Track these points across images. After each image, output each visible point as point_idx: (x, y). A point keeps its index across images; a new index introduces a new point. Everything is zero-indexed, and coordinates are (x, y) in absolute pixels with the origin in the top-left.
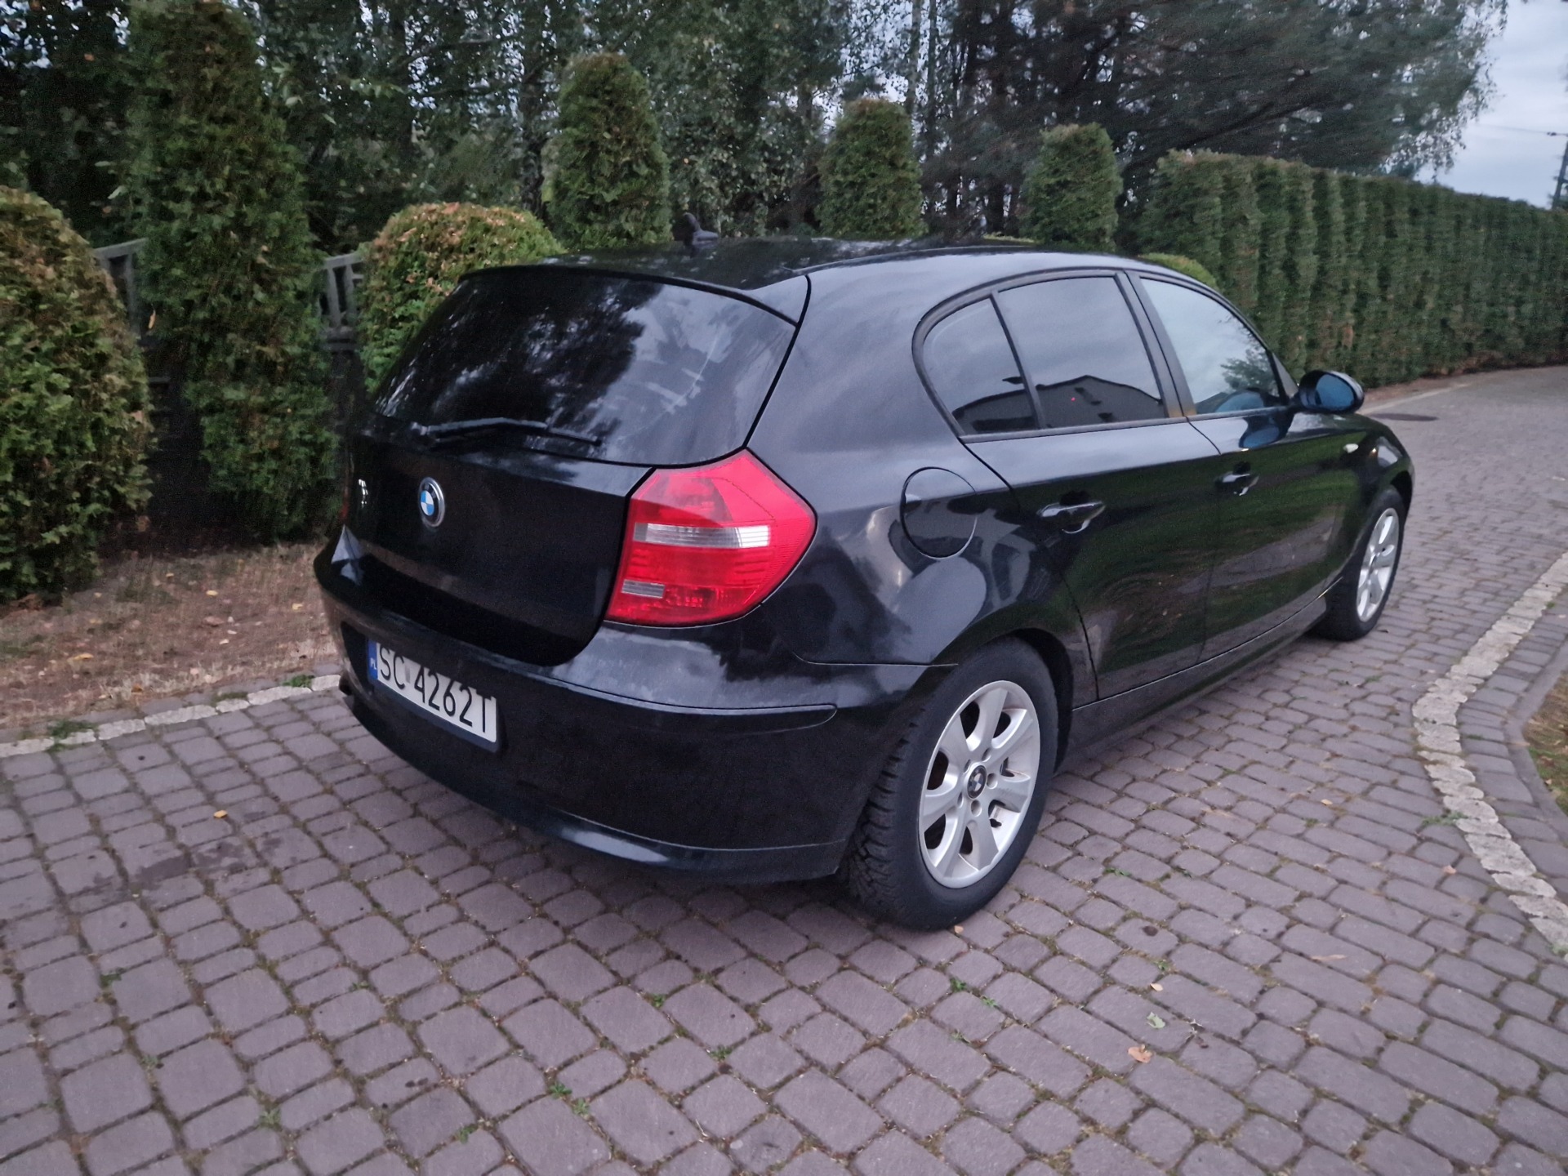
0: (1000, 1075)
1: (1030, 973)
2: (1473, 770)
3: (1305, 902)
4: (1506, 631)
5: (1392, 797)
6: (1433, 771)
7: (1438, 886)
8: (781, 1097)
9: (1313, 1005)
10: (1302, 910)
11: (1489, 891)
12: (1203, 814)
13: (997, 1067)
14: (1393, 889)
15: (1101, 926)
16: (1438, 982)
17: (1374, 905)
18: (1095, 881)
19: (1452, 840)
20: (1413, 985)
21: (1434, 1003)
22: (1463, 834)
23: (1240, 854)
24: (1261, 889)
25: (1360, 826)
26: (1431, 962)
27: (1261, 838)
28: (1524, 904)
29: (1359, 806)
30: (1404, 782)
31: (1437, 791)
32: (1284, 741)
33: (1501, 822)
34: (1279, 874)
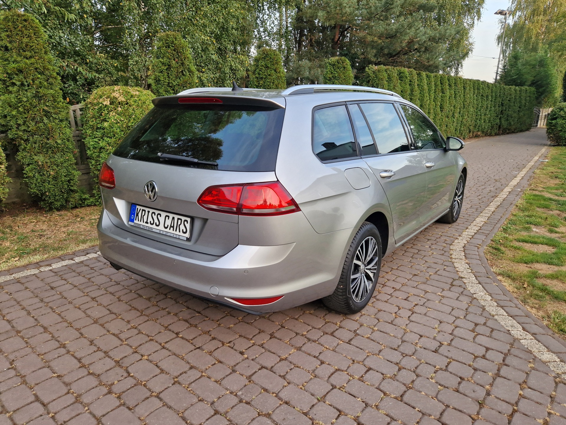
0: (323, 365)
1: (332, 334)
2: (468, 264)
4: (480, 221)
5: (444, 273)
6: (456, 265)
7: (457, 299)
8: (253, 377)
9: (419, 337)
10: (416, 309)
11: (473, 299)
14: (443, 301)
16: (456, 327)
17: (438, 306)
19: (462, 285)
20: (450, 329)
21: (455, 333)
22: (465, 283)
23: (397, 293)
24: (403, 304)
25: (435, 283)
26: (454, 321)
27: (403, 289)
28: (482, 302)
29: (433, 276)
30: (448, 269)
31: (458, 271)
32: (411, 259)
33: (476, 279)
34: (409, 299)
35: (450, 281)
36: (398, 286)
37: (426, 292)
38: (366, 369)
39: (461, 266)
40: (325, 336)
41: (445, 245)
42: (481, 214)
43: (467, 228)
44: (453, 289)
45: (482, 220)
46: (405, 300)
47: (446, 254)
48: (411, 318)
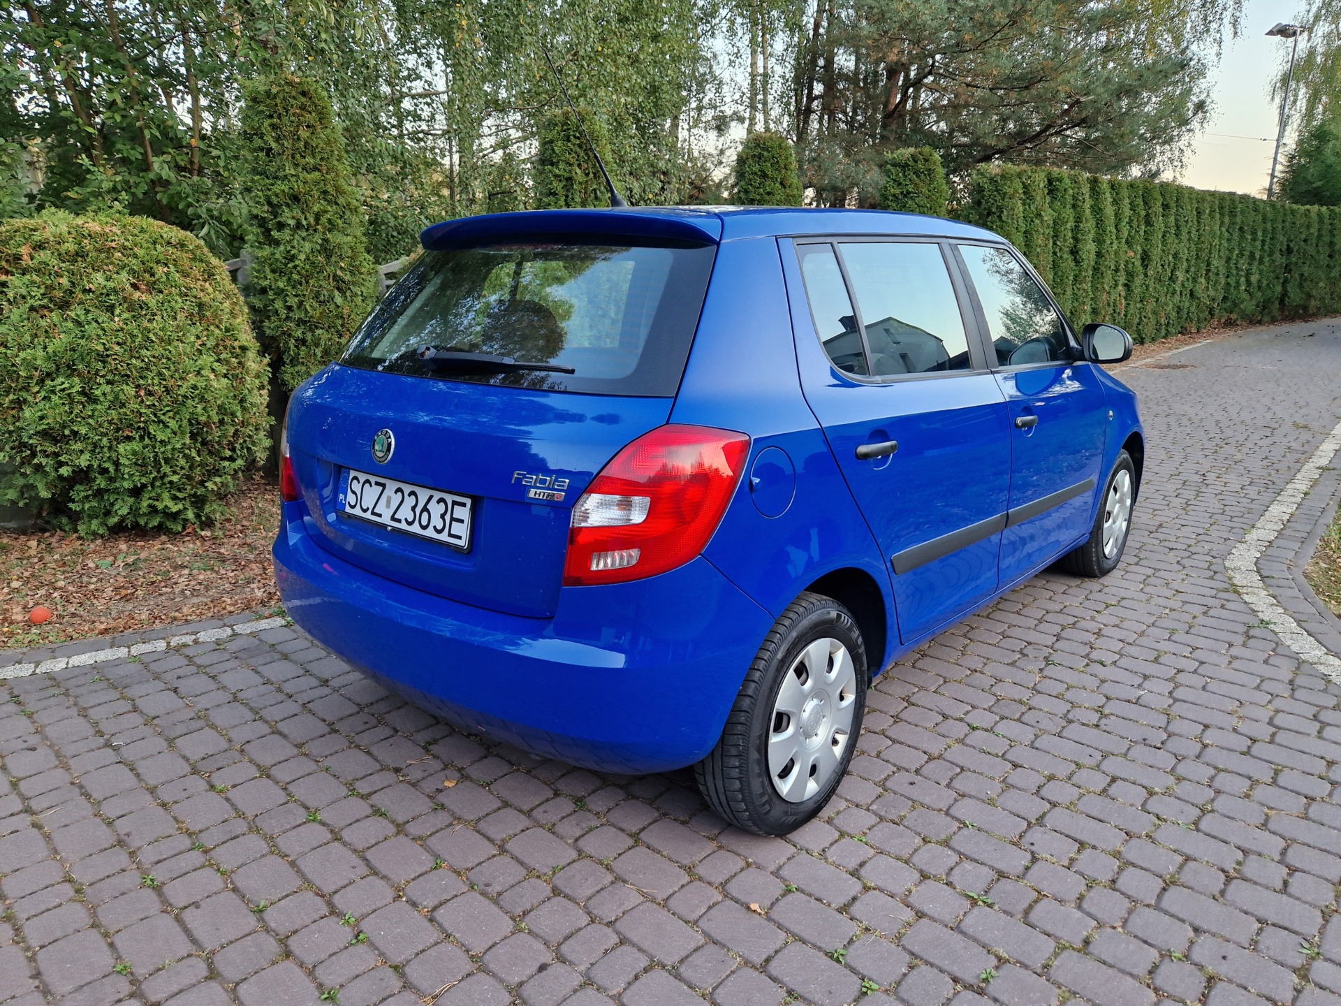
0: (1019, 769)
1: (1019, 720)
2: (1274, 597)
3: (1182, 674)
4: (1280, 510)
5: (1224, 613)
6: (1246, 598)
7: (1266, 662)
8: (888, 784)
9: (1202, 727)
10: (1181, 678)
11: (1299, 663)
12: (1100, 630)
13: (1015, 766)
14: (1236, 664)
15: (1054, 694)
16: (1277, 711)
17: (1229, 674)
18: (1041, 670)
19: (1270, 636)
20: (1264, 715)
21: (1277, 721)
22: (1276, 633)
23: (1131, 650)
24: (1151, 669)
25: (1205, 632)
26: (1270, 702)
27: (1144, 641)
28: (1322, 669)
29: (1202, 620)
30: (1229, 605)
31: (1254, 611)
32: (1142, 586)
33: (1299, 625)
34: (1161, 660)
35: (1242, 629)
36: (1130, 637)
37: (1194, 650)
38: (1109, 779)
39: (1260, 600)
40: (1005, 721)
44: (1251, 642)
46: (1152, 661)
47: (1217, 577)
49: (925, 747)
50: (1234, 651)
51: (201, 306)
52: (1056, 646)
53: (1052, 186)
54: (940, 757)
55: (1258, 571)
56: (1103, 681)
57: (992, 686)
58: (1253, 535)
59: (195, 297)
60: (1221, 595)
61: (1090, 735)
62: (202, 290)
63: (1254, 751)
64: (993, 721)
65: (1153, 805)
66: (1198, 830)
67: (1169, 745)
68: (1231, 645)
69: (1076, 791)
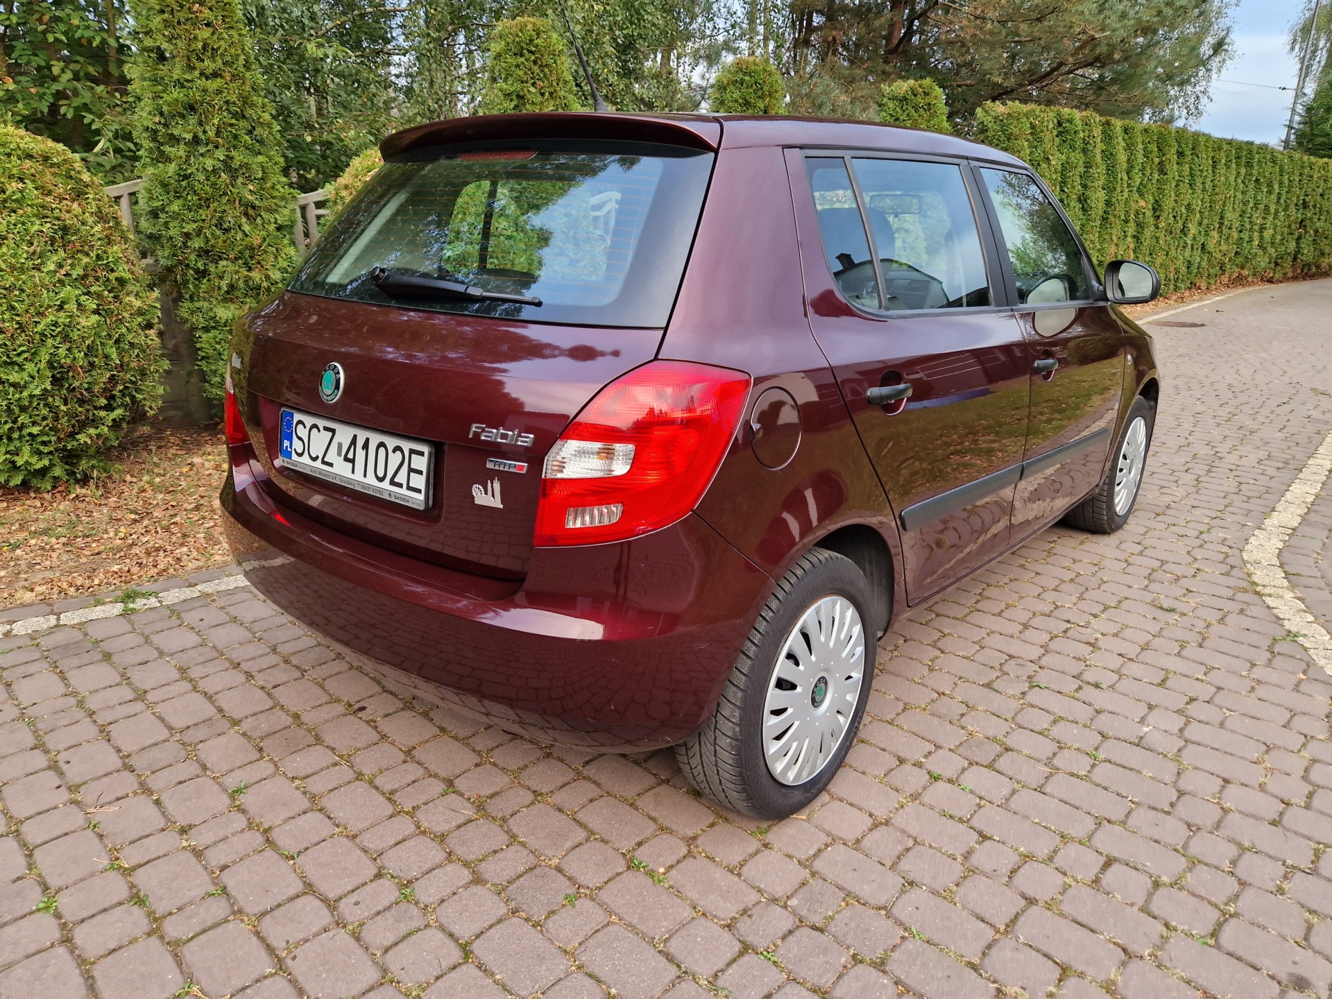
0: (988, 843)
1: (990, 766)
2: (1302, 600)
3: (1195, 704)
4: (1303, 491)
5: (1243, 622)
6: (1269, 601)
7: (1297, 688)
8: (818, 865)
9: (1221, 782)
10: (1193, 710)
12: (1097, 640)
13: (984, 837)
14: (1261, 691)
15: (1038, 728)
16: (1314, 761)
17: (1251, 704)
18: (1024, 694)
19: (1299, 653)
20: (1296, 765)
21: (1315, 777)
22: (1306, 649)
23: (1133, 669)
24: (1157, 696)
25: (1223, 646)
26: (1304, 745)
27: (1148, 656)
29: (1217, 629)
30: (1250, 611)
31: (1279, 619)
32: (1146, 582)
34: (1169, 683)
35: (1265, 643)
36: (1132, 651)
37: (1209, 670)
38: (1102, 860)
39: (1286, 605)
40: (974, 768)
41: (1225, 549)
42: (1300, 476)
43: (1273, 510)
44: (1278, 662)
45: (1307, 489)
46: (1159, 685)
47: (1235, 572)
48: (1186, 733)
49: (871, 805)
50: (1258, 673)
51: (65, 229)
52: (1043, 662)
53: (1062, 128)
54: (887, 823)
55: (1281, 566)
56: (1098, 712)
57: (962, 715)
58: (1273, 521)
59: (58, 219)
60: (1240, 596)
61: (1079, 791)
62: (68, 212)
63: (1287, 820)
64: (960, 767)
65: (1161, 903)
66: (1218, 946)
67: (1181, 809)
68: (1253, 665)
69: (1060, 879)
